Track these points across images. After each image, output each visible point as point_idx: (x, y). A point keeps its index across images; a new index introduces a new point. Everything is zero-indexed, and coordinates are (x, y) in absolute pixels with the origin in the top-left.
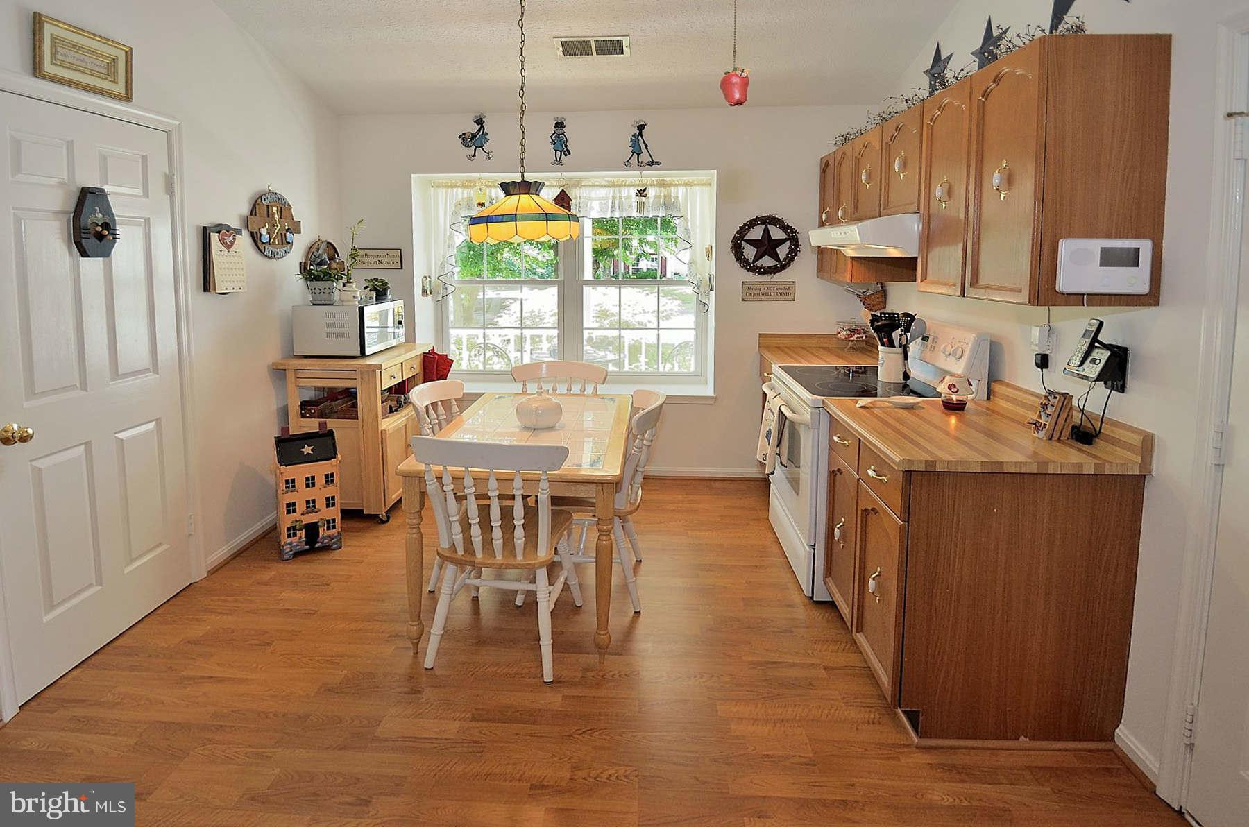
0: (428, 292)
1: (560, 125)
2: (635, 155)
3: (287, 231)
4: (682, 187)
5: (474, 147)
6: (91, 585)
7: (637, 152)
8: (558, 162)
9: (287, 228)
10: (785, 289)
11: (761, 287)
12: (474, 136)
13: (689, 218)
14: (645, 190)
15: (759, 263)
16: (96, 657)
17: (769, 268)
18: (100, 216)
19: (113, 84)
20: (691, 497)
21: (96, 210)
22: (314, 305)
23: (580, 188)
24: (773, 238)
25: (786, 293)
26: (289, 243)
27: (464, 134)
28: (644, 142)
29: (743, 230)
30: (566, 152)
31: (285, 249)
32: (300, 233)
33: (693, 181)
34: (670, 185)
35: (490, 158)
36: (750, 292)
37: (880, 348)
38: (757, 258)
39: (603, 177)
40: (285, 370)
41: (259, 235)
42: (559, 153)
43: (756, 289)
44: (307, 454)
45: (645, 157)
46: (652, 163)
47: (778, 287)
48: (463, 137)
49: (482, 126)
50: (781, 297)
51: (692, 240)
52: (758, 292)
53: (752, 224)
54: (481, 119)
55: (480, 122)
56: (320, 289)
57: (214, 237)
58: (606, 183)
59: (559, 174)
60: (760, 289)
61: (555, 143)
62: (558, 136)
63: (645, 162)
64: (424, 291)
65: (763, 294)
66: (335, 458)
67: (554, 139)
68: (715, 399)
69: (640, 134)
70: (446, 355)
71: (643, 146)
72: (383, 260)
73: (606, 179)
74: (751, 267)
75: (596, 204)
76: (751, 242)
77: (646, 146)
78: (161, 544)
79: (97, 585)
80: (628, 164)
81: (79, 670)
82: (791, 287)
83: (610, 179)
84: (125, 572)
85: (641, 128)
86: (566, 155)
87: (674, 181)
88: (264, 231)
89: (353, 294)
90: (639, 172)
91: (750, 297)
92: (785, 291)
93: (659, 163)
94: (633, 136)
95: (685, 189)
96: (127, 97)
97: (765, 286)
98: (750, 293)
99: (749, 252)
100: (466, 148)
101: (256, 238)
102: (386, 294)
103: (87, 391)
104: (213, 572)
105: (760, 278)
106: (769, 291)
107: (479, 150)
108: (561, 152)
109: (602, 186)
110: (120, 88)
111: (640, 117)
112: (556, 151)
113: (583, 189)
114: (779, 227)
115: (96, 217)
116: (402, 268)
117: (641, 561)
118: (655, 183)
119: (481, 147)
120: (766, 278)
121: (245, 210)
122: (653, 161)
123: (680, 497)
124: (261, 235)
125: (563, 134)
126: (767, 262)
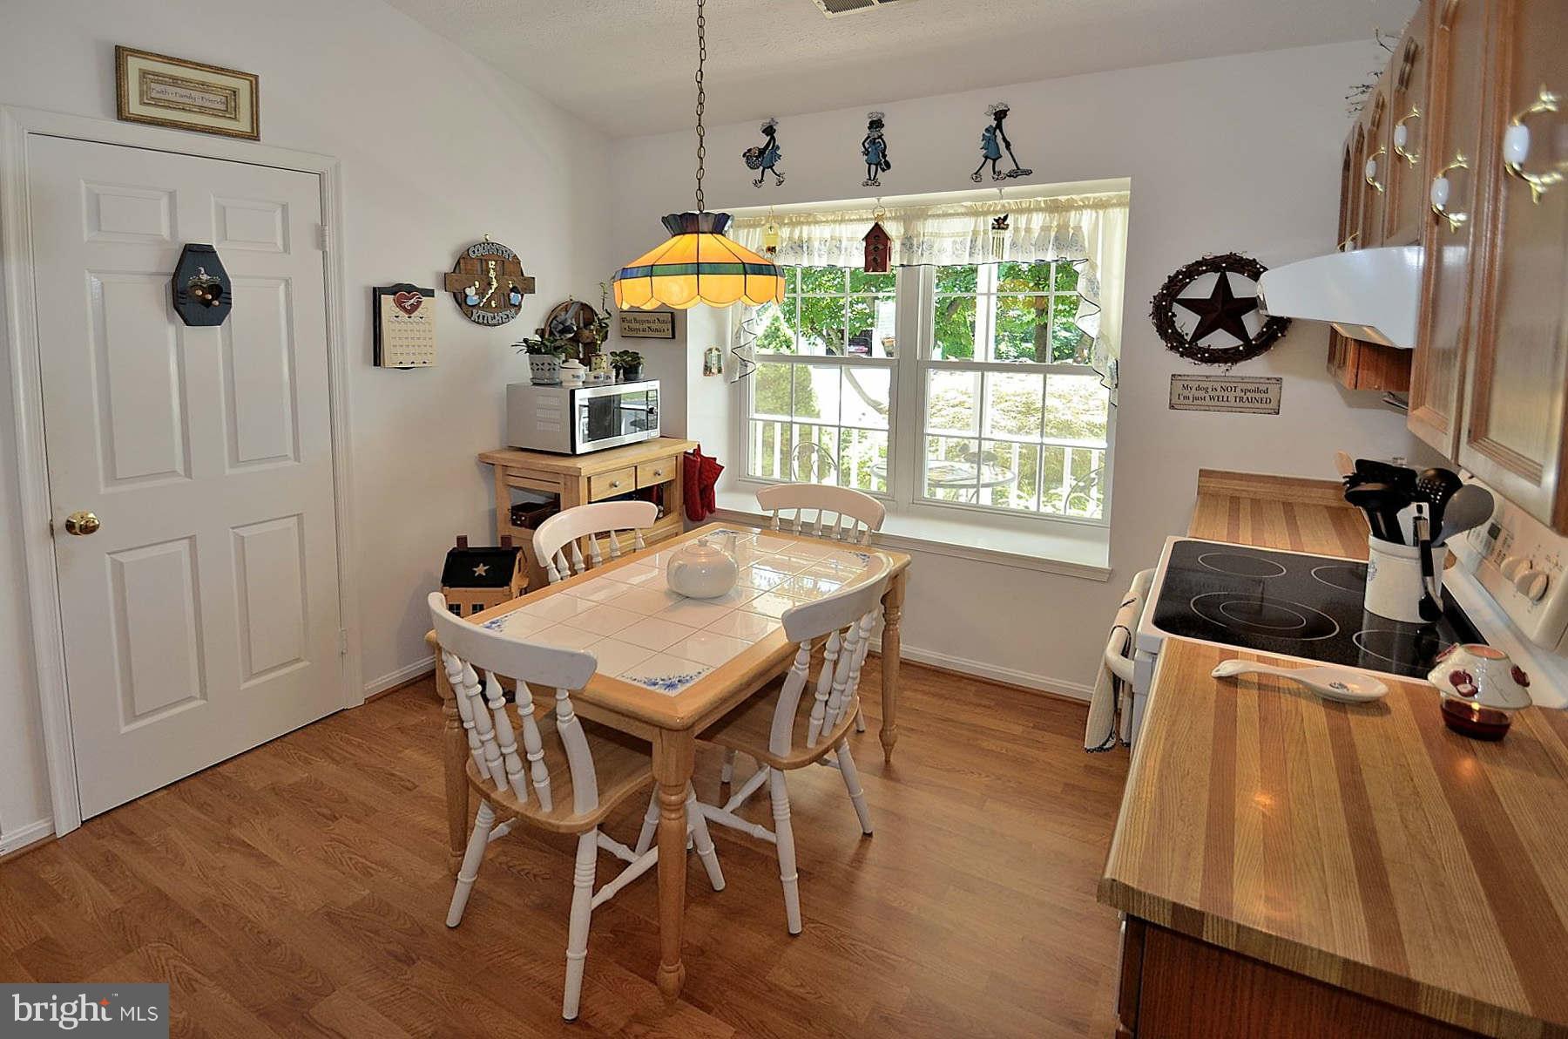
0: (715, 370)
1: (876, 124)
2: (990, 162)
3: (512, 290)
4: (1089, 210)
5: (761, 168)
6: (191, 699)
7: (992, 155)
8: (873, 181)
9: (511, 286)
10: (1258, 391)
11: (1209, 385)
12: (762, 152)
13: (1099, 262)
14: (1006, 218)
15: (1203, 343)
16: (191, 781)
17: (1225, 351)
18: (205, 277)
19: (233, 122)
20: (1038, 734)
21: (200, 270)
22: (535, 384)
23: (925, 219)
24: (1235, 297)
25: (1263, 399)
26: (515, 306)
27: (749, 150)
28: (1004, 139)
29: (1175, 284)
30: (884, 166)
31: (508, 312)
32: (534, 293)
33: (1111, 198)
34: (1069, 207)
35: (781, 183)
36: (1186, 393)
37: (1372, 540)
38: (1202, 331)
39: (959, 201)
40: (493, 465)
41: (463, 295)
42: (873, 167)
43: (1199, 388)
44: (480, 575)
45: (1005, 165)
46: (1015, 174)
47: (1244, 386)
48: (748, 155)
49: (773, 138)
50: (1250, 405)
51: (1101, 300)
52: (1201, 394)
53: (1192, 271)
54: (771, 127)
55: (769, 131)
56: (537, 365)
57: (387, 302)
58: (963, 210)
59: (874, 200)
60: (1206, 390)
61: (869, 152)
62: (873, 142)
63: (1005, 170)
64: (707, 370)
65: (1212, 398)
66: (508, 585)
67: (867, 146)
68: (1111, 572)
69: (999, 126)
70: (715, 459)
71: (1002, 145)
72: (654, 326)
73: (964, 204)
74: (1185, 348)
75: (947, 244)
76: (1191, 304)
77: (1008, 145)
78: (298, 660)
79: (201, 699)
80: (977, 177)
81: (165, 792)
82: (1273, 389)
83: (968, 204)
84: (242, 688)
85: (1000, 115)
86: (883, 170)
87: (1076, 202)
88: (470, 291)
89: (572, 372)
90: (995, 190)
91: (1186, 402)
92: (1258, 396)
93: (1028, 172)
94: (987, 130)
95: (1094, 214)
96: (254, 136)
97: (1216, 385)
98: (1183, 397)
99: (1187, 322)
100: (752, 171)
101: (460, 300)
102: (637, 373)
103: (191, 478)
104: (371, 701)
105: (1205, 369)
106: (1226, 394)
107: (769, 171)
108: (877, 165)
109: (958, 214)
110: (244, 125)
111: (997, 99)
112: (870, 164)
113: (930, 222)
114: (1248, 276)
115: (200, 279)
116: (674, 337)
117: (870, 835)
118: (1043, 205)
119: (771, 167)
120: (1217, 369)
121: (446, 265)
122: (1018, 168)
123: (1018, 730)
124: (466, 296)
125: (880, 137)
126: (1221, 339)
